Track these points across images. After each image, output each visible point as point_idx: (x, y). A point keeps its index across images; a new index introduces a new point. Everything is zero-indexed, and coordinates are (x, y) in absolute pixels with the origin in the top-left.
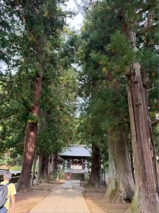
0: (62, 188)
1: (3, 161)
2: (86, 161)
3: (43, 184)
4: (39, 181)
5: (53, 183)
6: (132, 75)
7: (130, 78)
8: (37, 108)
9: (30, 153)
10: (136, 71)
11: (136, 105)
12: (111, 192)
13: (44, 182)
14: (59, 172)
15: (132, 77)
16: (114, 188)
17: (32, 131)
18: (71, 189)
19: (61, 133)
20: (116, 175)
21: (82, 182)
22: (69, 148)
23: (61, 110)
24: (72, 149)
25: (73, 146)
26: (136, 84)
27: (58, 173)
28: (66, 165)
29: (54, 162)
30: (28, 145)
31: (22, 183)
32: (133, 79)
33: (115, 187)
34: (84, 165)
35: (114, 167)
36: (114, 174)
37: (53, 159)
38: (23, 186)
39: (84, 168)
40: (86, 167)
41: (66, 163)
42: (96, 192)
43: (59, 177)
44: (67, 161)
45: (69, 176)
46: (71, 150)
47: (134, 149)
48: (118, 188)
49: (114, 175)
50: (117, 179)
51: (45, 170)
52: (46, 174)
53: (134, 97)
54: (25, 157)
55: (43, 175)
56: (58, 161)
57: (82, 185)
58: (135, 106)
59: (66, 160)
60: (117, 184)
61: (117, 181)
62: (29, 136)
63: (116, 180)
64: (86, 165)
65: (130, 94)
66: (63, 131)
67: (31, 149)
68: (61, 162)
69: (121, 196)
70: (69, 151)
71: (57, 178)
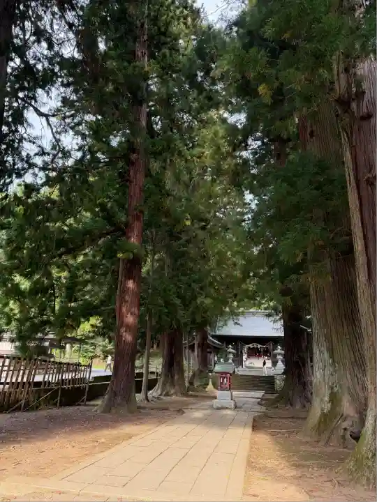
0: (212, 407)
1: (94, 349)
2: (279, 347)
3: (174, 397)
4: (163, 391)
5: (197, 396)
6: (353, 99)
7: (349, 107)
8: (137, 226)
9: (128, 327)
10: (365, 86)
11: (368, 181)
12: (320, 418)
13: (176, 393)
14: (211, 371)
15: (354, 105)
16: (327, 407)
17: (129, 279)
19: (211, 284)
20: (332, 375)
21: (269, 396)
22: (235, 317)
23: (203, 228)
24: (241, 320)
25: (243, 313)
26: (365, 123)
27: (210, 374)
28: (231, 356)
29: (200, 349)
30: (124, 310)
31: (115, 394)
32: (355, 110)
33: (329, 405)
34: (275, 356)
35: (326, 355)
36: (327, 372)
37: (196, 343)
38: (119, 399)
39: (275, 363)
40: (280, 362)
41: (230, 352)
42: (293, 418)
43: (212, 383)
44: (232, 349)
45: (225, 380)
46: (239, 322)
47: (363, 301)
48: (338, 409)
49: (326, 374)
50: (336, 386)
52: (178, 374)
53: (361, 159)
54: (120, 337)
55: (173, 377)
56: (209, 347)
57: (263, 402)
58: (363, 185)
59: (230, 346)
60: (334, 398)
61: (336, 389)
62: (125, 291)
63: (332, 388)
64: (280, 357)
65: (348, 154)
66: (214, 278)
67: (130, 319)
68: (217, 350)
69: (345, 429)
70: (237, 326)
71: (208, 387)
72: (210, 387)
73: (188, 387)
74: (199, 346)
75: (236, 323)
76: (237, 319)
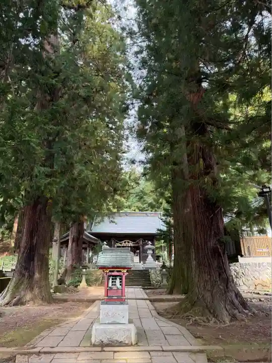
2: (150, 242)
4: (13, 297)
13: (33, 300)
14: (85, 267)
18: (132, 345)
22: (111, 216)
24: (117, 219)
27: (84, 270)
29: (74, 244)
40: (150, 257)
43: (87, 281)
44: (106, 245)
45: (118, 281)
51: (36, 263)
52: (40, 273)
56: (84, 243)
59: (105, 243)
64: (150, 252)
68: (92, 246)
70: (112, 224)
71: (81, 284)
72: (83, 284)
73: (56, 287)
74: (73, 241)
75: (112, 222)
76: (113, 217)
